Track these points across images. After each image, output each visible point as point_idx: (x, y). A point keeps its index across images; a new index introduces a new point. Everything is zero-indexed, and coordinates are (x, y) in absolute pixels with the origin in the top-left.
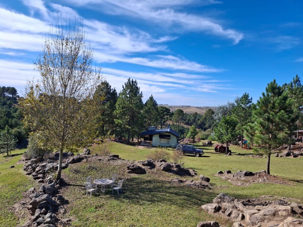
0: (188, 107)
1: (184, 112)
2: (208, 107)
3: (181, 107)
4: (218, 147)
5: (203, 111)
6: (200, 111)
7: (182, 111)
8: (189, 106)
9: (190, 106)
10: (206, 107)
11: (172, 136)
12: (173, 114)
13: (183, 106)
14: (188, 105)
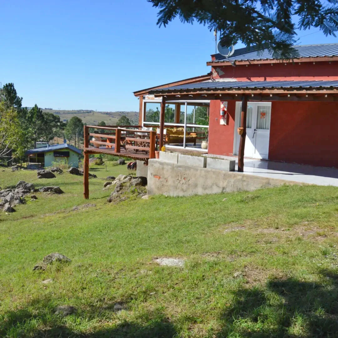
0: (88, 112)
1: (83, 122)
2: (123, 112)
3: (76, 113)
4: (132, 164)
5: (115, 119)
6: (110, 120)
7: (80, 121)
8: (90, 111)
9: (93, 111)
10: (120, 112)
11: (71, 153)
12: (65, 125)
13: (79, 112)
14: (89, 109)
